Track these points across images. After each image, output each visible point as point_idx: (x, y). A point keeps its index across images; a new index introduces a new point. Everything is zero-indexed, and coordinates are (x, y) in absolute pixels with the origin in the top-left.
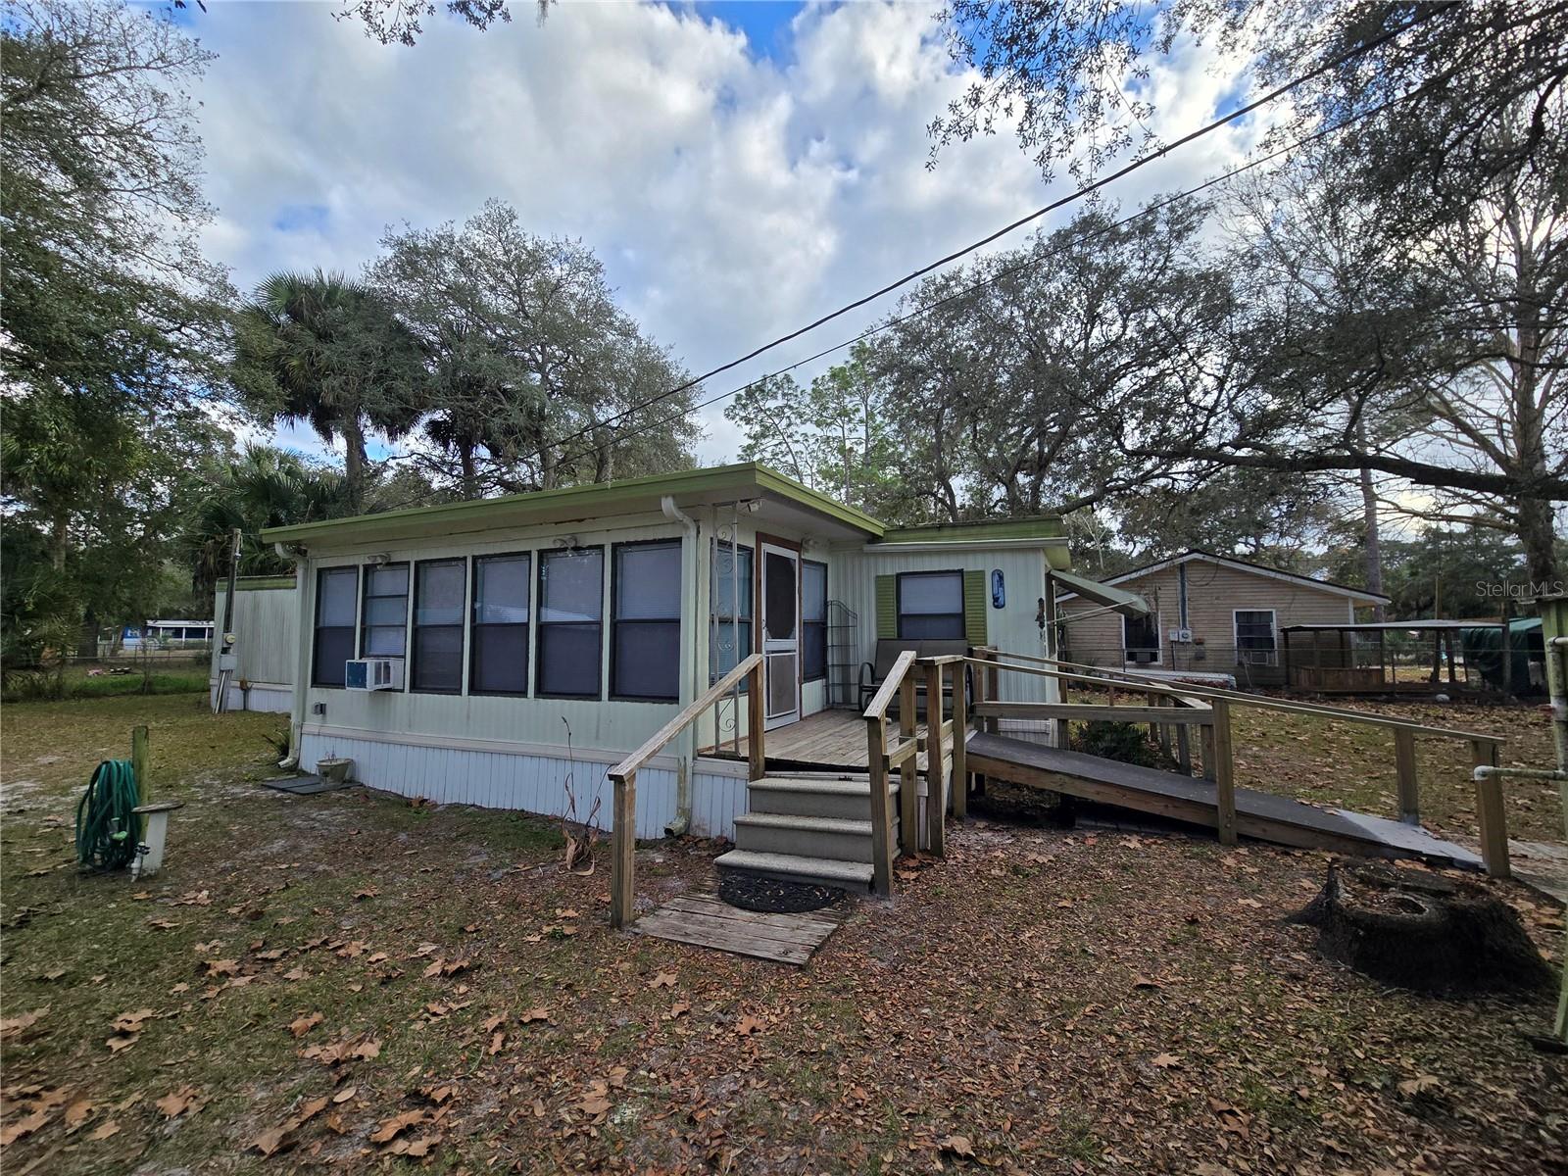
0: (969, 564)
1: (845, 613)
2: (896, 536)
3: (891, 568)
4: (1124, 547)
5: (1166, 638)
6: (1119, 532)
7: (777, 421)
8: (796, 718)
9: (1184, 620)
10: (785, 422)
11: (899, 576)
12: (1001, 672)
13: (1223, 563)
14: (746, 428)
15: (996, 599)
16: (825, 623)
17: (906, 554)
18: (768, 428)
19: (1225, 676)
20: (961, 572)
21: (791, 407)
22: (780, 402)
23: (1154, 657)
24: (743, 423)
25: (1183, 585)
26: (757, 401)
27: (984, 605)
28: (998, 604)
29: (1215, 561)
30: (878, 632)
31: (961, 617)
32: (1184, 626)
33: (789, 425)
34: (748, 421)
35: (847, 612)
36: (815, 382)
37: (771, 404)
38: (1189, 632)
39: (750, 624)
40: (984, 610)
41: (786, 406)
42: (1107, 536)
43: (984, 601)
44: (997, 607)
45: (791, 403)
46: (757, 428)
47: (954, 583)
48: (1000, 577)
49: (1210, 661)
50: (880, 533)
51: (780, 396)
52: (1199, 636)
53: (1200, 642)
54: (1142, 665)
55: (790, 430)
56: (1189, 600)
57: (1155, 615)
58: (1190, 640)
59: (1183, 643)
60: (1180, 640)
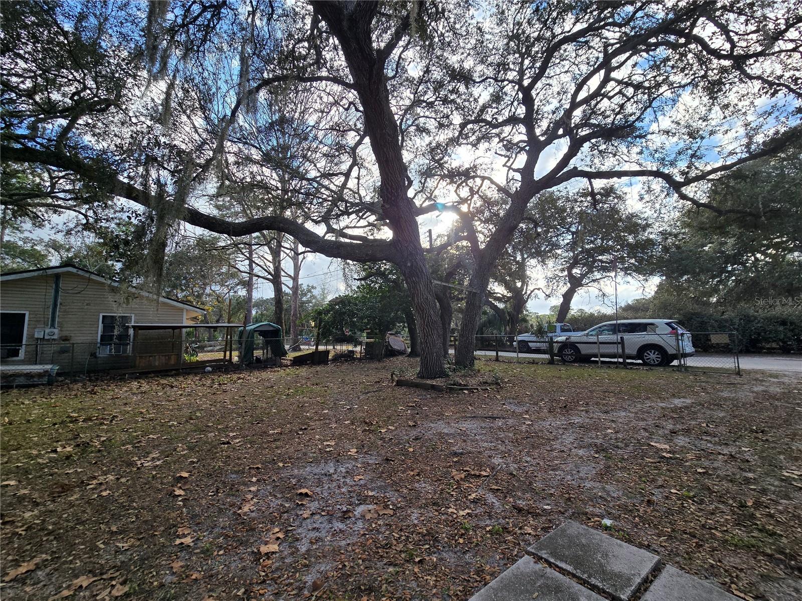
5: (31, 336)
9: (53, 321)
13: (94, 277)
23: (16, 353)
25: (57, 292)
29: (87, 275)
32: (52, 326)
38: (57, 331)
52: (65, 333)
53: (66, 339)
56: (61, 304)
57: (24, 314)
58: (55, 337)
59: (48, 340)
60: (46, 338)
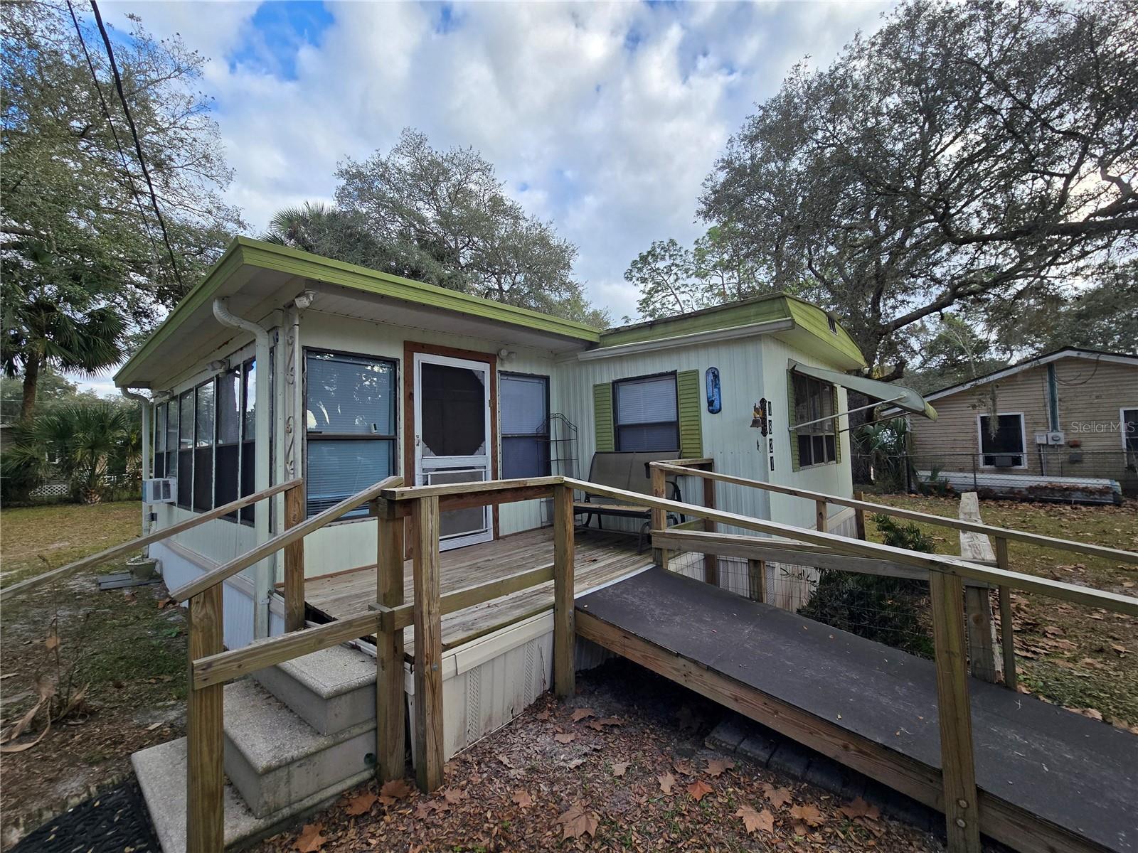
0: (682, 364)
1: (567, 425)
2: (612, 340)
3: (607, 375)
4: (1001, 356)
5: (1031, 442)
6: (996, 342)
7: (666, 278)
8: (490, 536)
9: (1054, 422)
10: (673, 278)
11: (616, 383)
12: (719, 485)
13: (1103, 358)
14: (642, 286)
15: (710, 403)
16: (546, 437)
17: (620, 358)
18: (659, 284)
19: (1106, 482)
20: (673, 374)
21: (677, 266)
22: (668, 262)
23: (1017, 461)
24: (639, 283)
25: (1052, 386)
26: (649, 264)
27: (699, 411)
28: (714, 408)
29: (1093, 357)
30: (597, 445)
31: (674, 425)
32: (1055, 428)
33: (676, 280)
34: (644, 280)
35: (569, 425)
36: (697, 242)
37: (661, 265)
38: (1061, 435)
39: (393, 440)
40: (699, 416)
41: (673, 265)
42: (982, 346)
43: (698, 407)
44: (712, 412)
45: (677, 262)
46: (650, 285)
47: (667, 387)
48: (715, 375)
49: (1088, 464)
50: (594, 338)
51: (667, 257)
52: (1072, 438)
53: (1075, 445)
54: (1002, 469)
55: (677, 284)
56: (1060, 400)
57: (1018, 417)
58: (1062, 442)
59: (1053, 446)
60: (1050, 443)
